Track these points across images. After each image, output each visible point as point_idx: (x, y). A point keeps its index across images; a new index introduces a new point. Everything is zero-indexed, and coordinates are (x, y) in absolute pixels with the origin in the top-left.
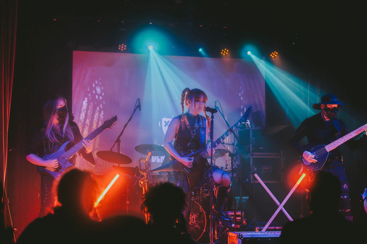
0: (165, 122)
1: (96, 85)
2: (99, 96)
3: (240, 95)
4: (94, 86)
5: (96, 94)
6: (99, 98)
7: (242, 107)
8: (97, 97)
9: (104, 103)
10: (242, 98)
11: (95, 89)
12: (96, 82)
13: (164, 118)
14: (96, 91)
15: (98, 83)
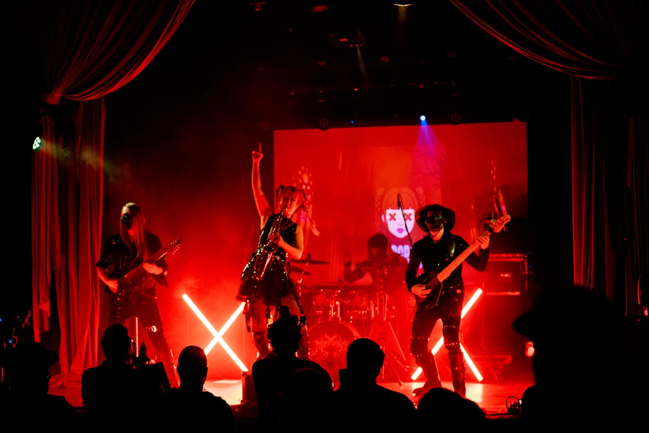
0: (390, 215)
1: (303, 172)
2: (307, 185)
3: (492, 172)
4: (300, 172)
5: (303, 183)
6: (306, 188)
7: (495, 189)
8: (304, 187)
9: (313, 193)
10: (495, 177)
11: (301, 177)
12: (303, 168)
13: (388, 209)
14: (302, 180)
15: (305, 169)
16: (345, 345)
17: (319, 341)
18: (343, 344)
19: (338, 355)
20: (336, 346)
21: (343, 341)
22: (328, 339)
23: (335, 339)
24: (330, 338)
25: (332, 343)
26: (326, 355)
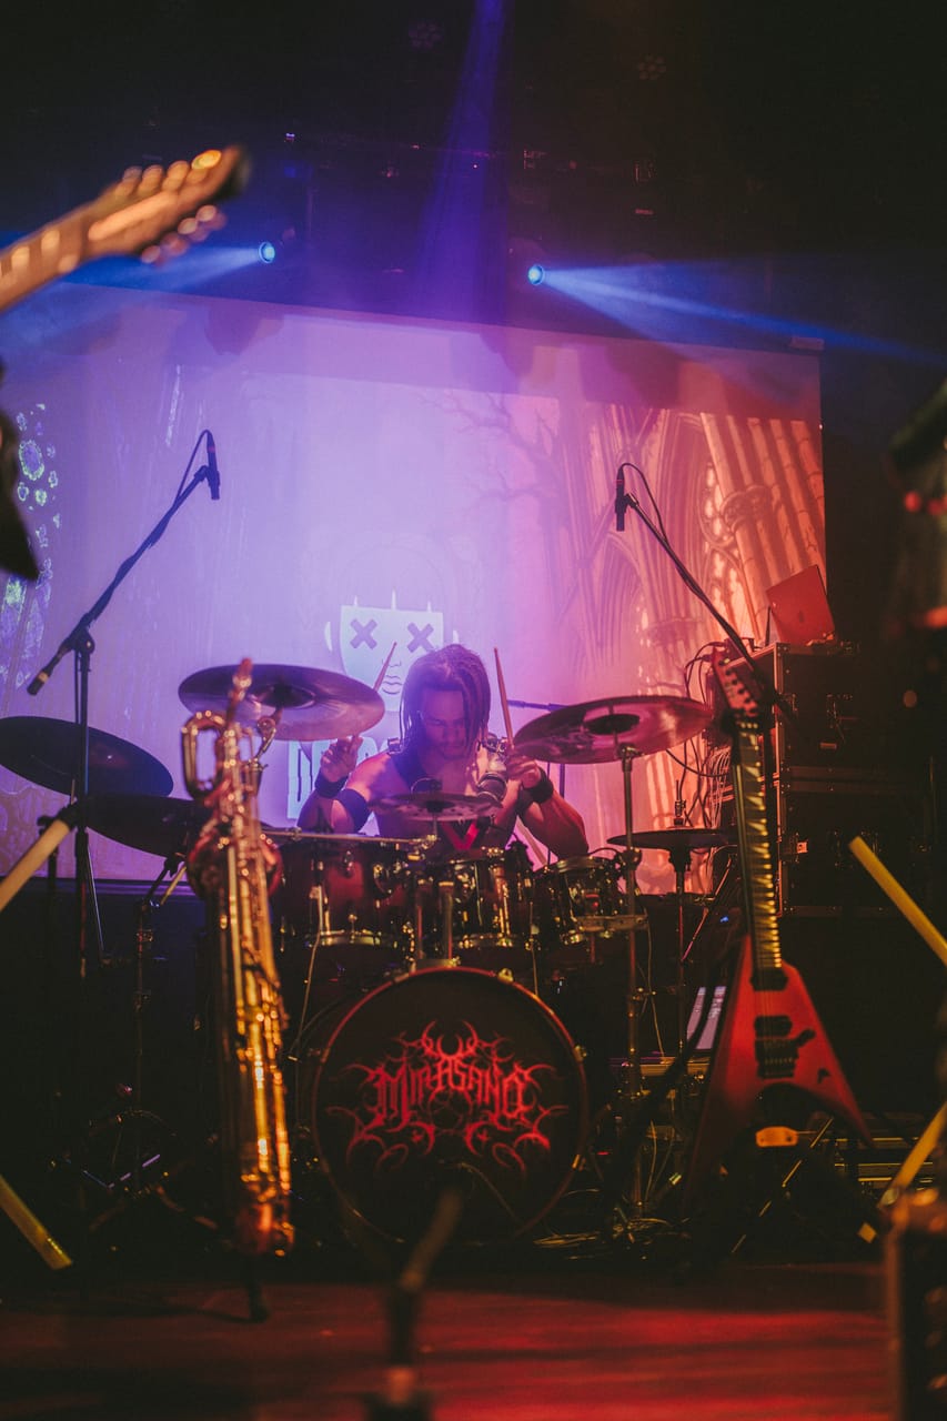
16: (520, 1086)
17: (392, 1068)
18: (506, 1081)
19: (484, 1138)
20: (473, 1093)
21: (507, 1069)
22: (434, 1060)
23: (467, 1060)
24: (444, 1057)
25: (457, 1080)
26: (426, 1138)
